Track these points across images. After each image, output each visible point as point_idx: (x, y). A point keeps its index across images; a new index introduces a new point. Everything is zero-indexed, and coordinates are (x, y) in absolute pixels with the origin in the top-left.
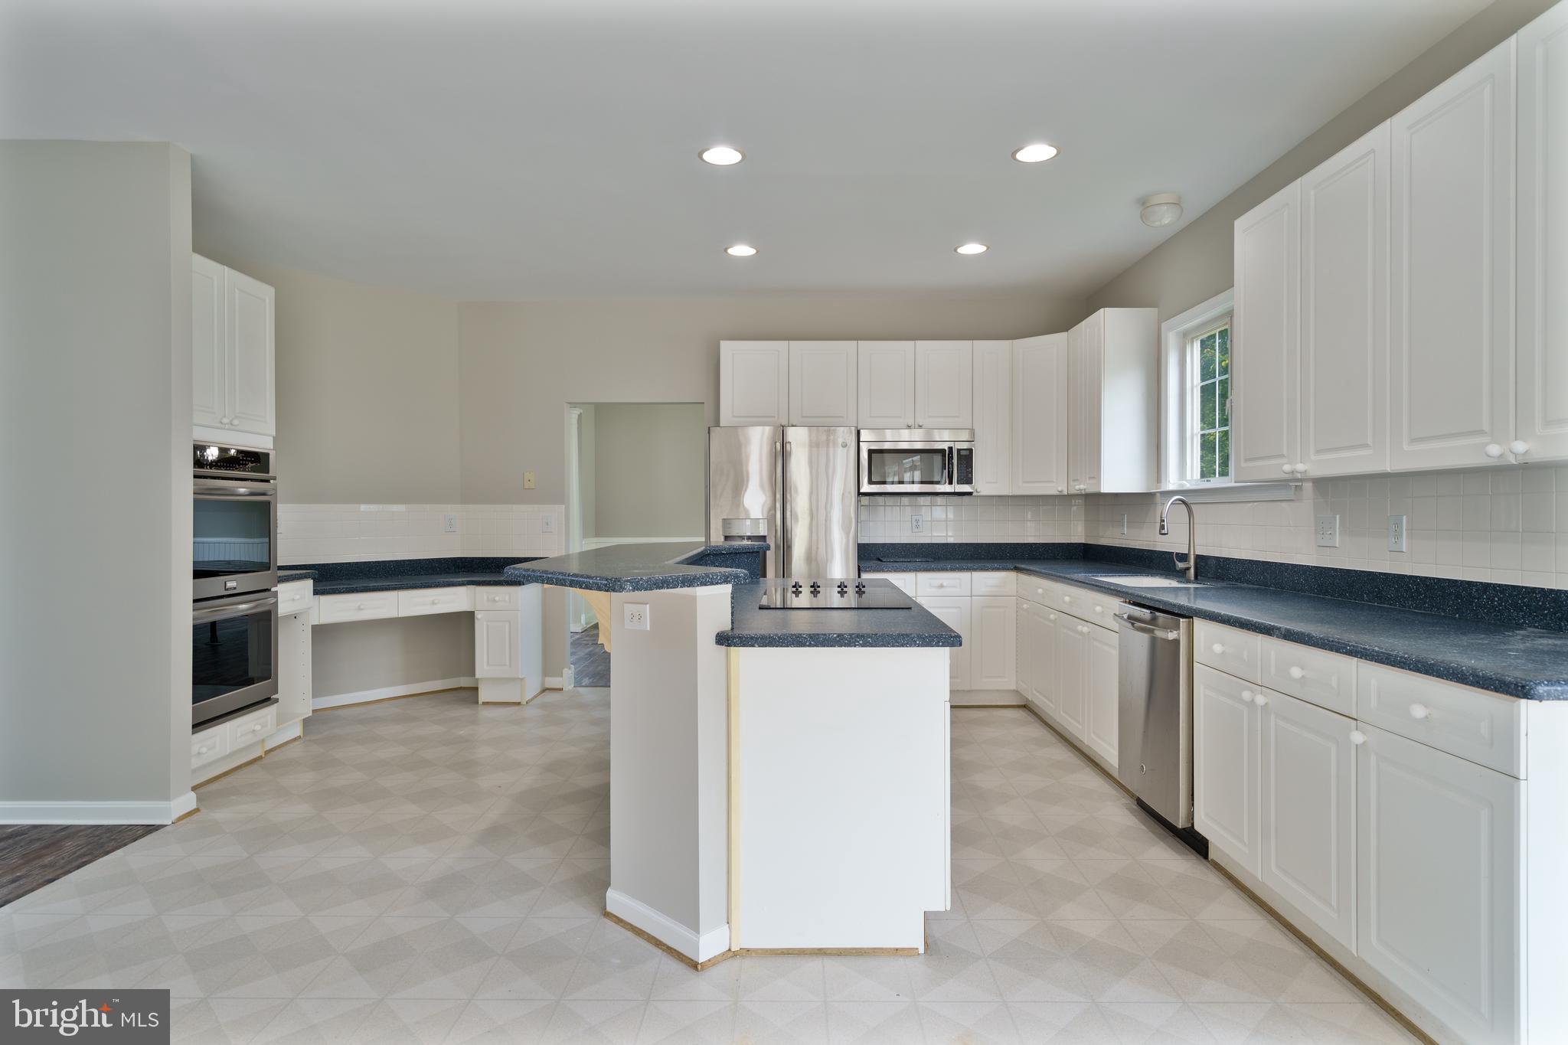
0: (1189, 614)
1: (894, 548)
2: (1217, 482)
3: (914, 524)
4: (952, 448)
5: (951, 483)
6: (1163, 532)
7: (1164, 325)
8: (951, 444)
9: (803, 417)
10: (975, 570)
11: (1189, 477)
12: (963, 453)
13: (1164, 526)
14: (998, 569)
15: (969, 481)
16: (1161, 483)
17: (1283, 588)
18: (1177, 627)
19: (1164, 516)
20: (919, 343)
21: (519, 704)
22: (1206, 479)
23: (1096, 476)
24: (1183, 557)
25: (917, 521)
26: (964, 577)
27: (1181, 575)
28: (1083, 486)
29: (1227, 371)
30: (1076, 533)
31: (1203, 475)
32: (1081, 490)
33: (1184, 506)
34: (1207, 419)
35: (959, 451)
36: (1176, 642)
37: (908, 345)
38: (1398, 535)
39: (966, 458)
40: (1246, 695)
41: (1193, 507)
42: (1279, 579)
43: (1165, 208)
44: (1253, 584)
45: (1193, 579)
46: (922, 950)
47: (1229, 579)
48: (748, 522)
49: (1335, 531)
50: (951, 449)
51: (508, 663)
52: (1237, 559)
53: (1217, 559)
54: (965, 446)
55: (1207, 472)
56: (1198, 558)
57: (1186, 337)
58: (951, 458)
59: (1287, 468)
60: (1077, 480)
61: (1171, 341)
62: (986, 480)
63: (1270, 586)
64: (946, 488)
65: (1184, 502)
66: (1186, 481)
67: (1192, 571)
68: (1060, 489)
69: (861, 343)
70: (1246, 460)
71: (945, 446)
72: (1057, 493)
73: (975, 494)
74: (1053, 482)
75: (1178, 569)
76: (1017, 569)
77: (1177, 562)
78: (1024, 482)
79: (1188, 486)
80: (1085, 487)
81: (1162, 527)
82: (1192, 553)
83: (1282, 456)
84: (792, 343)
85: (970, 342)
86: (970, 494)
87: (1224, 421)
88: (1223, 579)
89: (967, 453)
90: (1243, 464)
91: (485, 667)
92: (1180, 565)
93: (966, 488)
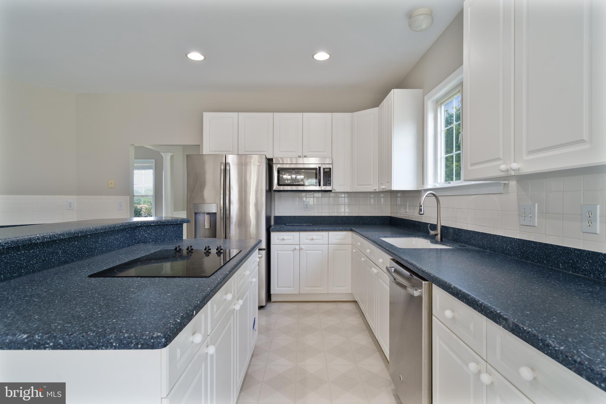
0: (428, 279)
1: (295, 218)
2: (454, 183)
3: (305, 206)
4: (320, 167)
5: (320, 185)
6: (421, 213)
7: (426, 99)
8: (320, 165)
9: (245, 152)
10: (330, 231)
11: (439, 181)
12: (326, 170)
13: (421, 209)
14: (342, 230)
15: (330, 184)
16: (424, 185)
17: (495, 251)
18: (420, 286)
19: (422, 203)
20: (305, 114)
22: (448, 182)
23: (390, 182)
26: (325, 234)
27: (433, 238)
28: (384, 187)
29: (460, 118)
30: (386, 211)
31: (446, 180)
32: (383, 189)
33: (434, 198)
34: (449, 148)
35: (324, 169)
36: (420, 298)
37: (300, 114)
39: (328, 173)
41: (440, 198)
42: (493, 245)
43: (422, 17)
44: (475, 246)
45: (439, 241)
47: (461, 242)
49: (534, 215)
52: (465, 230)
53: (454, 229)
54: (327, 166)
55: (449, 177)
56: (443, 228)
57: (437, 102)
58: (320, 173)
59: (503, 167)
60: (382, 184)
61: (429, 105)
62: (339, 184)
63: (487, 249)
64: (317, 188)
65: (434, 195)
66: (438, 183)
67: (439, 236)
68: (374, 188)
69: (275, 114)
70: (472, 165)
71: (317, 166)
72: (373, 191)
73: (333, 191)
74: (371, 185)
75: (431, 235)
76: (351, 230)
77: (430, 231)
78: (358, 185)
79: (438, 186)
80: (385, 187)
81: (421, 210)
82: (439, 225)
83: (499, 159)
84: (241, 114)
85: (331, 113)
86: (330, 191)
87: (458, 148)
88: (457, 242)
89: (328, 170)
90: (469, 168)
92: (432, 232)
93: (328, 188)
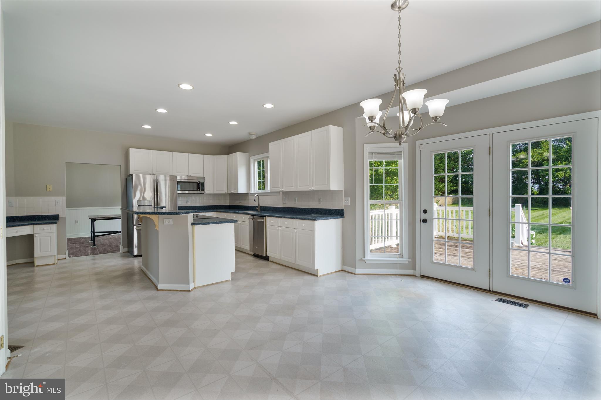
0: (265, 216)
2: (262, 191)
5: (199, 190)
7: (250, 157)
8: (199, 181)
9: (157, 172)
10: (207, 212)
12: (202, 183)
14: (210, 212)
15: (204, 190)
16: (250, 191)
18: (263, 219)
19: (255, 198)
20: (189, 154)
21: (54, 264)
22: (259, 191)
23: (237, 190)
24: (257, 207)
25: (188, 200)
27: (257, 210)
28: (233, 192)
29: (264, 169)
30: (227, 203)
34: (259, 178)
36: (263, 222)
38: (296, 201)
39: (203, 184)
40: (278, 228)
41: (259, 196)
42: (276, 210)
43: (254, 135)
45: (261, 210)
46: (230, 280)
47: (266, 211)
48: (146, 201)
49: (286, 201)
50: (199, 182)
51: (50, 250)
52: (268, 207)
53: (264, 207)
54: (202, 181)
55: (259, 189)
56: (260, 207)
57: (255, 160)
58: (199, 184)
59: (280, 190)
60: (232, 190)
61: (252, 161)
62: (208, 190)
63: (274, 211)
64: (198, 192)
65: (257, 195)
66: (255, 191)
67: (259, 209)
68: (226, 192)
69: (173, 153)
71: (197, 181)
73: (205, 193)
74: (224, 190)
76: (217, 211)
78: (216, 190)
81: (254, 201)
83: (279, 187)
84: (153, 151)
85: (203, 155)
86: (203, 193)
87: (263, 179)
89: (203, 183)
90: (272, 189)
91: (39, 253)
92: (257, 208)
93: (202, 192)
